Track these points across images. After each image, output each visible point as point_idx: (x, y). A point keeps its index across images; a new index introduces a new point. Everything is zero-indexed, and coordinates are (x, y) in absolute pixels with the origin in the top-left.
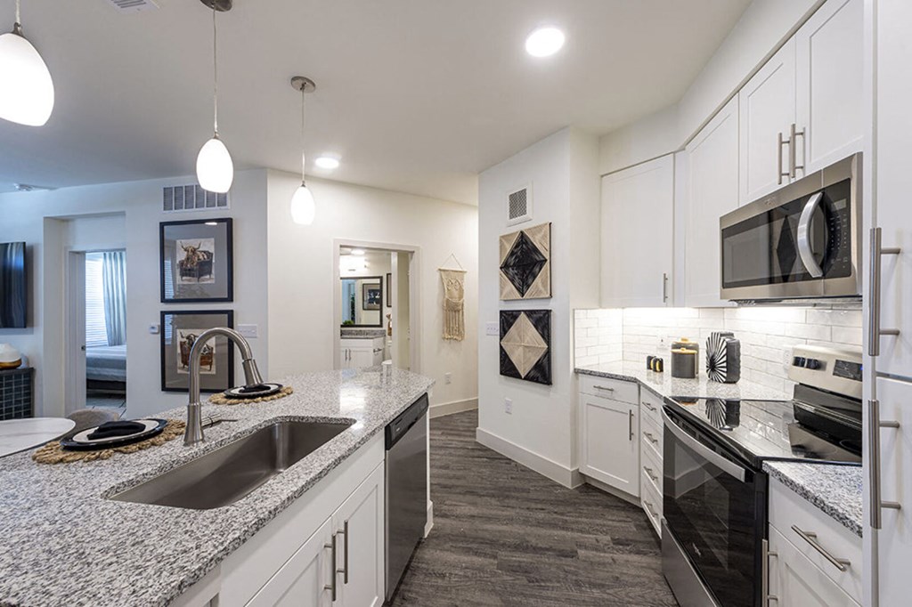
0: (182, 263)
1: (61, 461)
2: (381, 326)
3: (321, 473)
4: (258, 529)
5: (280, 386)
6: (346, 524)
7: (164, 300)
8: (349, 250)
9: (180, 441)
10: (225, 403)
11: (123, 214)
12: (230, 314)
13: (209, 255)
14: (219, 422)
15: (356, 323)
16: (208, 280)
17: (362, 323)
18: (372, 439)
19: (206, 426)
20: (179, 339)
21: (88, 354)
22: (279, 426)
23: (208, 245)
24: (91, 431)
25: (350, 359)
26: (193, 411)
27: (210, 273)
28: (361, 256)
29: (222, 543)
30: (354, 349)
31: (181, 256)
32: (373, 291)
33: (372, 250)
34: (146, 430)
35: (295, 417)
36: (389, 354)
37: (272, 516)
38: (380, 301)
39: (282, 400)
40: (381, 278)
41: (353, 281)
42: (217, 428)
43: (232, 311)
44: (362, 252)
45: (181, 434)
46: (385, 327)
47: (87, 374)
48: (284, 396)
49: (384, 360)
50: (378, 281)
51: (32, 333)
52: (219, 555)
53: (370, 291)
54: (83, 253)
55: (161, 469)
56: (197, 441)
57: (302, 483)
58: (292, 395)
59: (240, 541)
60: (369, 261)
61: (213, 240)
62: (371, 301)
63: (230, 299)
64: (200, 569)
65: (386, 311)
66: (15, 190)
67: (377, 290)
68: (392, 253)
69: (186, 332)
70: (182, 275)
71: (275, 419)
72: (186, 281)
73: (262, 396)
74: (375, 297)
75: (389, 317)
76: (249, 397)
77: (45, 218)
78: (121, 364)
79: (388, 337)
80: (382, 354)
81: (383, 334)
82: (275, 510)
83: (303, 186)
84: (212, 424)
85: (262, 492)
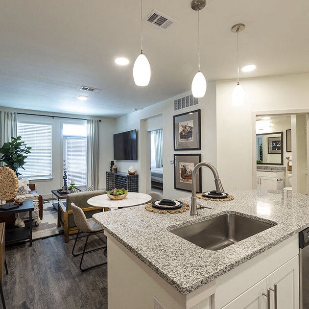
0: (181, 133)
1: (152, 211)
2: (282, 164)
3: (261, 249)
4: (231, 269)
5: (227, 194)
6: (276, 286)
7: (175, 150)
8: (260, 117)
9: (189, 212)
10: (203, 199)
11: (161, 115)
12: (200, 155)
13: (191, 128)
14: (203, 207)
15: (263, 162)
16: (191, 140)
17: (267, 162)
18: (291, 238)
19: (199, 208)
20: (180, 167)
21: (152, 171)
22: (230, 216)
23: (190, 124)
24: (159, 202)
25: (261, 184)
26: (193, 200)
27: (192, 136)
28: (268, 120)
29: (216, 269)
30: (264, 178)
31: (181, 130)
32: (275, 142)
33: (274, 116)
34: (176, 205)
35: (238, 213)
36: (289, 183)
37: (237, 265)
38: (281, 148)
39: (229, 202)
40: (282, 133)
41: (261, 136)
42: (202, 210)
43: (201, 154)
44: (269, 118)
45: (188, 210)
46: (285, 165)
47: (152, 179)
48: (229, 200)
49: (285, 187)
50: (280, 135)
51: (138, 162)
52: (216, 275)
53: (273, 142)
54: (150, 132)
55: (184, 224)
56: (195, 215)
57: (250, 252)
58: (234, 201)
59: (223, 272)
60: (273, 123)
61: (192, 121)
62: (274, 148)
63: (200, 149)
64: (208, 278)
65: (286, 154)
66: (133, 111)
67: (279, 141)
68: (292, 116)
69: (183, 164)
70: (181, 138)
71: (228, 212)
72: (183, 141)
73: (219, 198)
74: (277, 145)
75: (288, 158)
76: (213, 198)
77: (141, 120)
78: (161, 176)
79: (287, 172)
80: (283, 183)
81: (284, 169)
82: (239, 262)
83: (238, 84)
84: (201, 208)
85: (229, 250)
